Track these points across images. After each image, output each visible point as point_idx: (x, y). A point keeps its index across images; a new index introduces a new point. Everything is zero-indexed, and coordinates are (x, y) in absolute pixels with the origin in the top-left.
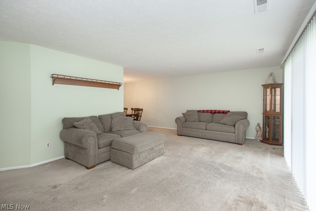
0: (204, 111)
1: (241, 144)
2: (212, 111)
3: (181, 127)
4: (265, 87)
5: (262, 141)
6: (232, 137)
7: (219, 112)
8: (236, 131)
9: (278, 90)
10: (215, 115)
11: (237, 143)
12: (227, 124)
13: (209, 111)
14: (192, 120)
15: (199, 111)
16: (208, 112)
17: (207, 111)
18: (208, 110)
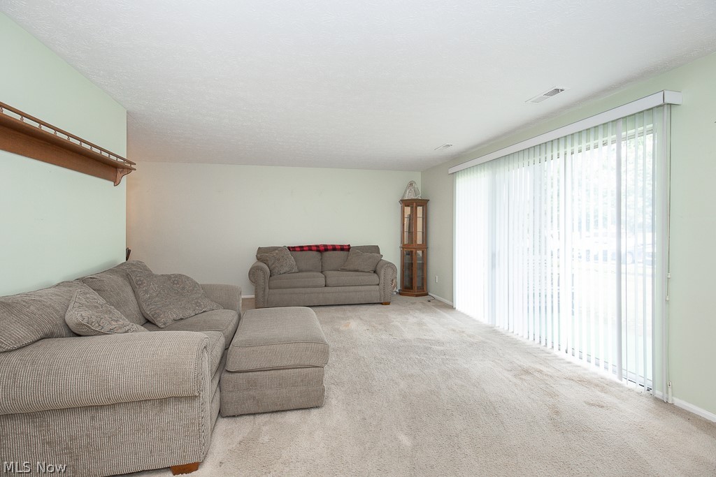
0: (302, 248)
1: (388, 303)
2: (317, 246)
3: (267, 288)
4: (405, 203)
5: (400, 293)
6: (374, 292)
7: (334, 248)
8: (382, 281)
9: (420, 209)
10: (327, 254)
11: (382, 304)
12: (360, 269)
13: (313, 248)
14: (286, 269)
15: (292, 249)
16: (311, 250)
17: (310, 248)
18: (310, 246)
